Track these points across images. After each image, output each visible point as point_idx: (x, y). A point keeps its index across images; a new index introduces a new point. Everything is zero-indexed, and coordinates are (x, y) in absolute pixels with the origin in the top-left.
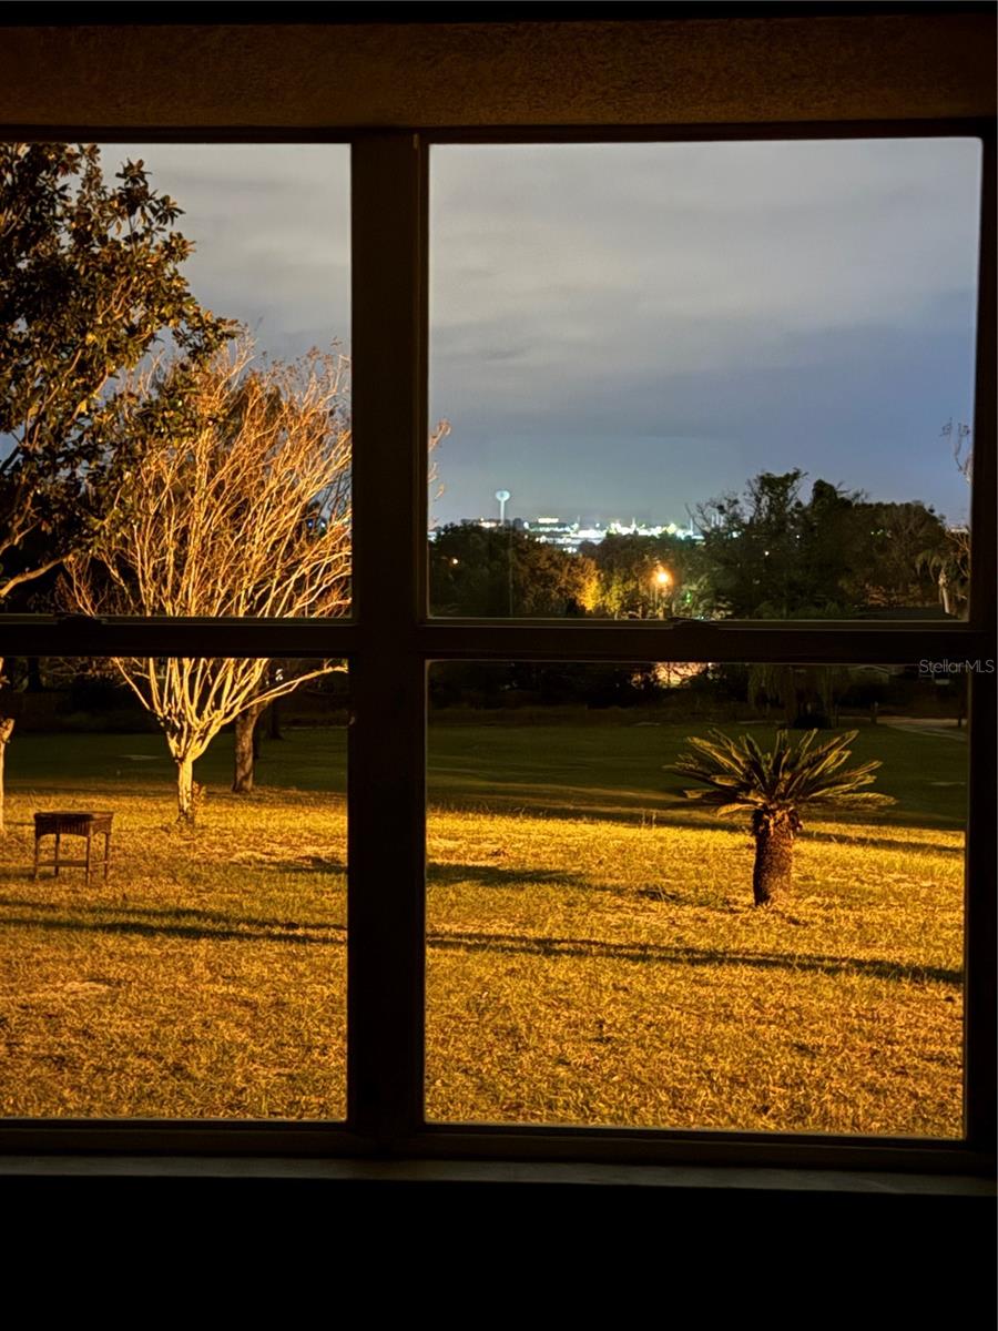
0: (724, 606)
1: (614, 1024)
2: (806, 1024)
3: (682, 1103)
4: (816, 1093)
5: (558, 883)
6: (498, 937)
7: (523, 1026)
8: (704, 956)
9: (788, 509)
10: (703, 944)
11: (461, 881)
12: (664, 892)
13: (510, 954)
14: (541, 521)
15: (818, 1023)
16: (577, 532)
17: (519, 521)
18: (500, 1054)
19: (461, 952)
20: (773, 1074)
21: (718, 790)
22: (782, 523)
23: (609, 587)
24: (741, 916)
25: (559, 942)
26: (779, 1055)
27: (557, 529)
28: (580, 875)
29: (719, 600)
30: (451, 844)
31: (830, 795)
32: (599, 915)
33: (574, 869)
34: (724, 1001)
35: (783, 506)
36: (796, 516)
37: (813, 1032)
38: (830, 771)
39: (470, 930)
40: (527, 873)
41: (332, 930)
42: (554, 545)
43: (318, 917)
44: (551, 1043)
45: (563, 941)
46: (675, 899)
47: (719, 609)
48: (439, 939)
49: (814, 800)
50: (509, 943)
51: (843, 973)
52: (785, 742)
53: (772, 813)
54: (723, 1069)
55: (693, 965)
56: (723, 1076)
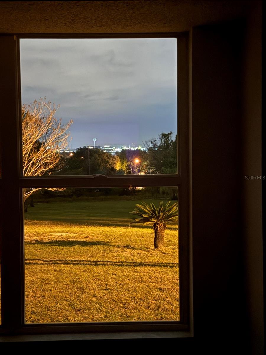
0: (153, 168)
1: (110, 285)
2: (162, 282)
3: (126, 307)
4: (163, 302)
5: (102, 245)
6: (83, 261)
7: (85, 286)
8: (138, 264)
9: (169, 142)
10: (139, 261)
11: (76, 245)
12: (130, 246)
13: (85, 265)
14: (105, 146)
15: (166, 282)
16: (115, 149)
17: (99, 147)
18: (77, 295)
19: (72, 266)
20: (152, 297)
21: (144, 218)
22: (168, 146)
23: (123, 164)
24: (150, 252)
25: (99, 262)
26: (154, 291)
27: (109, 148)
28: (109, 242)
29: (152, 167)
30: (74, 235)
31: (174, 219)
32: (112, 253)
33: (107, 241)
34: (142, 277)
35: (168, 141)
36: (171, 144)
37: (164, 284)
38: (174, 212)
39: (76, 259)
40: (94, 242)
41: (37, 261)
42: (109, 152)
43: (34, 257)
44: (92, 291)
45: (101, 261)
46: (133, 248)
47: (152, 169)
48: (66, 262)
49: (169, 220)
50: (85, 262)
51: (174, 267)
52: (162, 205)
53: (159, 224)
54: (138, 296)
55: (135, 267)
56: (138, 299)
